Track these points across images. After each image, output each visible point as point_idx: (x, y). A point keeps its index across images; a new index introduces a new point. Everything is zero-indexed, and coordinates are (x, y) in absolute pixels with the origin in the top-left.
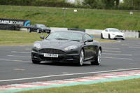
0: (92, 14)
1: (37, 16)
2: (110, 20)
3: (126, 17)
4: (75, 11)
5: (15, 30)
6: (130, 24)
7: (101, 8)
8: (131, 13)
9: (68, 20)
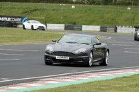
0: (90, 10)
1: (34, 13)
2: (107, 16)
3: (124, 12)
4: (73, 7)
5: (12, 26)
6: (128, 19)
7: (99, 4)
8: (129, 8)
9: (66, 17)
